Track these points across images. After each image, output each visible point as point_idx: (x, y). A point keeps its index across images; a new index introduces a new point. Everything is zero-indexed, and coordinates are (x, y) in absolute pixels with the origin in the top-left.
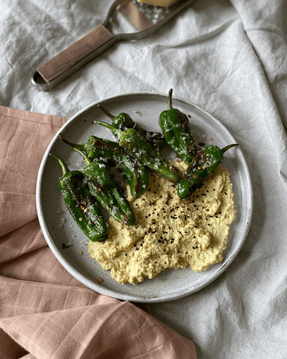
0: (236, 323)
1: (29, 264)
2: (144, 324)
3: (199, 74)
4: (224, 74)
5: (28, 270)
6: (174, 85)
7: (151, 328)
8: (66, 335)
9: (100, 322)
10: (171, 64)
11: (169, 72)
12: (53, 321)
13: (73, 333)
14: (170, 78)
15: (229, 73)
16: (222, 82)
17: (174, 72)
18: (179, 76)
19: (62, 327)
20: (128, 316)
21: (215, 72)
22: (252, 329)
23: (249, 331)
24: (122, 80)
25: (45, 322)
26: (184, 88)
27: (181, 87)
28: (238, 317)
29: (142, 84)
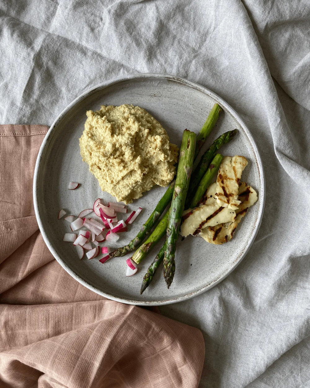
0: (240, 306)
1: (31, 287)
2: (150, 332)
3: (174, 37)
4: (206, 30)
5: (32, 293)
6: (146, 59)
7: (158, 334)
8: (78, 358)
9: (108, 340)
10: (139, 32)
11: (138, 44)
12: (63, 347)
13: (85, 355)
14: (140, 51)
15: (212, 28)
16: (205, 41)
17: (144, 43)
18: (151, 46)
19: (74, 352)
20: (133, 328)
21: (195, 29)
22: (257, 308)
23: (255, 311)
24: (84, 62)
25: (56, 349)
26: (158, 61)
27: (155, 61)
28: (242, 301)
29: (107, 63)
